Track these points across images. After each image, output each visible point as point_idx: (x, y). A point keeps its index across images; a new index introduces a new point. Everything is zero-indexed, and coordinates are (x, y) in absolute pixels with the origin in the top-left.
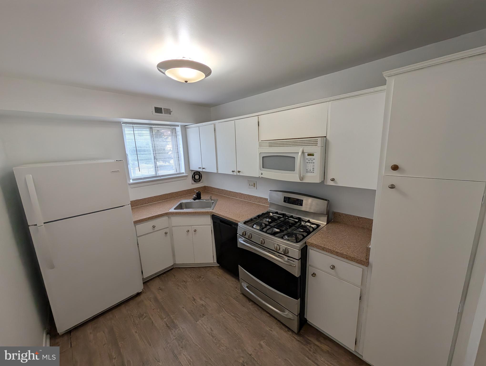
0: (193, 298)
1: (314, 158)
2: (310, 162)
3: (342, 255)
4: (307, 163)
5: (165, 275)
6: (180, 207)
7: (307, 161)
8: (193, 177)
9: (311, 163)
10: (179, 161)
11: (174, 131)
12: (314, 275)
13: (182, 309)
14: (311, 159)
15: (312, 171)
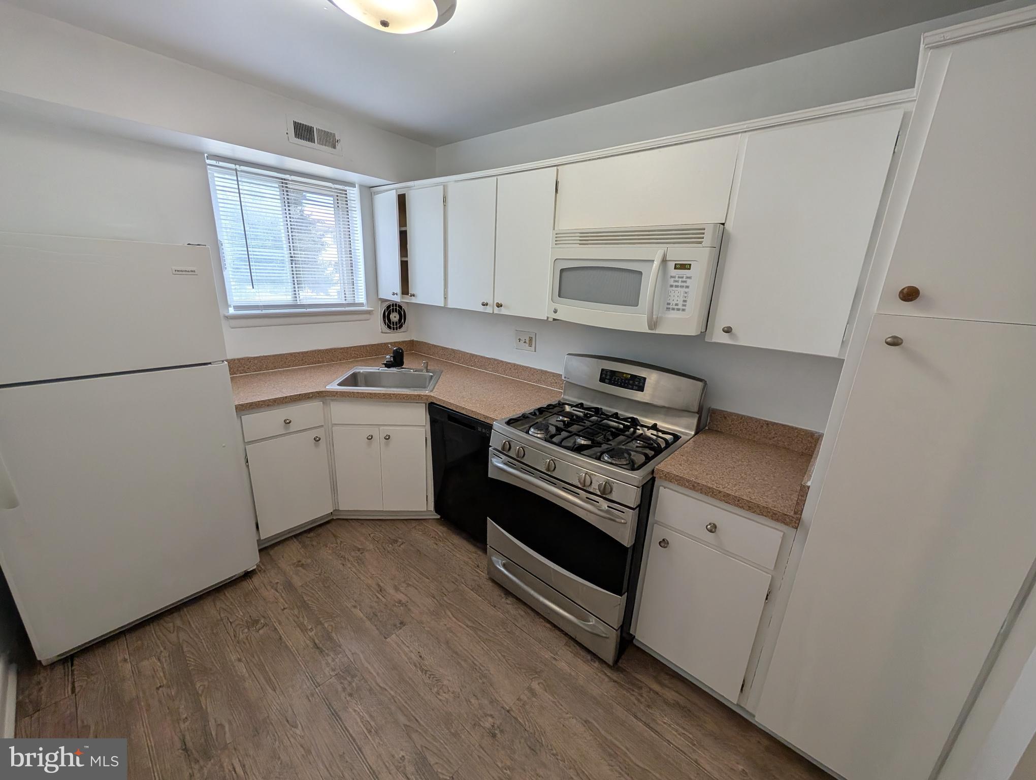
0: (379, 586)
1: (688, 276)
2: (680, 284)
3: (739, 501)
4: (672, 286)
5: (312, 534)
6: (353, 380)
7: (671, 281)
8: (386, 317)
9: (682, 287)
10: (352, 273)
11: (340, 198)
12: (664, 543)
13: (353, 610)
14: (683, 277)
15: (680, 307)
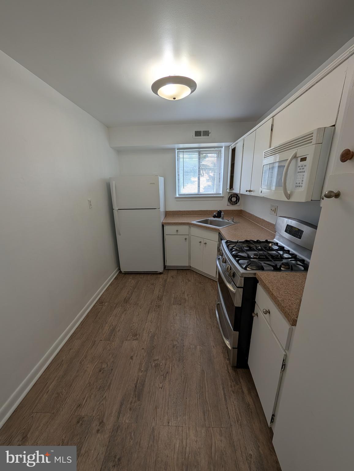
1: (305, 164)
4: (298, 172)
6: (206, 222)
7: (299, 169)
8: (230, 200)
9: (302, 172)
11: (219, 153)
12: (257, 315)
14: (303, 166)
15: (301, 184)
